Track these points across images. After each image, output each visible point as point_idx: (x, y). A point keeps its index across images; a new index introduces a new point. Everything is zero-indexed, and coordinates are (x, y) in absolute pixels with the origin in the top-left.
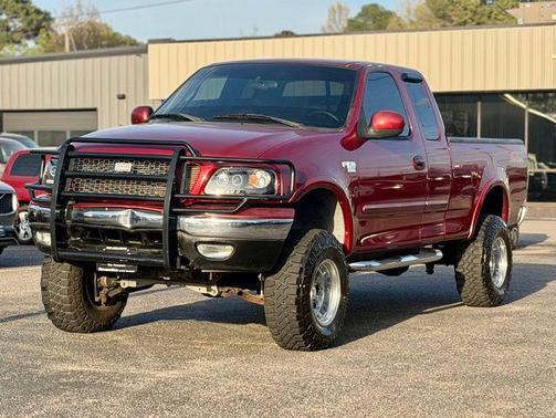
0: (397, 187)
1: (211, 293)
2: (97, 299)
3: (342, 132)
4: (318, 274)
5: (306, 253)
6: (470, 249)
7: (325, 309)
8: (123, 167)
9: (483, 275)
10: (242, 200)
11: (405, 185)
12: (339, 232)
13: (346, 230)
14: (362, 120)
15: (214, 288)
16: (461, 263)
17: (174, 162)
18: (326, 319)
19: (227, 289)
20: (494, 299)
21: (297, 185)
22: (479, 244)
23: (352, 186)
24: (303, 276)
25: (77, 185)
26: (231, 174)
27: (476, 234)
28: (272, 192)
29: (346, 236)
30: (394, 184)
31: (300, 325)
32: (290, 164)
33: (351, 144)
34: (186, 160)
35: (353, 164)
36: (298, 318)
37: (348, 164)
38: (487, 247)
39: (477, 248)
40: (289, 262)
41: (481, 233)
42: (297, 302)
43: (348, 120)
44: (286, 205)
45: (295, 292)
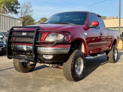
0: (93, 40)
1: (50, 66)
2: (27, 65)
3: (84, 26)
4: (78, 61)
5: (74, 57)
6: (110, 52)
7: (79, 70)
8: (24, 34)
9: (113, 57)
10: (55, 42)
11: (95, 39)
12: (83, 50)
13: (85, 50)
14: (89, 23)
15: (51, 65)
16: (108, 55)
17: (35, 32)
18: (80, 73)
19: (54, 65)
20: (115, 61)
21: (71, 38)
22: (112, 51)
23: (86, 39)
24: (73, 63)
25: (16, 39)
26: (53, 35)
27: (111, 49)
28: (64, 40)
29: (85, 51)
30: (93, 39)
31: (72, 76)
32: (69, 33)
33: (86, 29)
34: (39, 32)
35: (87, 33)
36: (72, 74)
37: (85, 33)
38: (114, 51)
39: (112, 52)
40: (69, 59)
41: (112, 48)
42: (71, 70)
43: (85, 23)
44: (68, 44)
45: (71, 67)
